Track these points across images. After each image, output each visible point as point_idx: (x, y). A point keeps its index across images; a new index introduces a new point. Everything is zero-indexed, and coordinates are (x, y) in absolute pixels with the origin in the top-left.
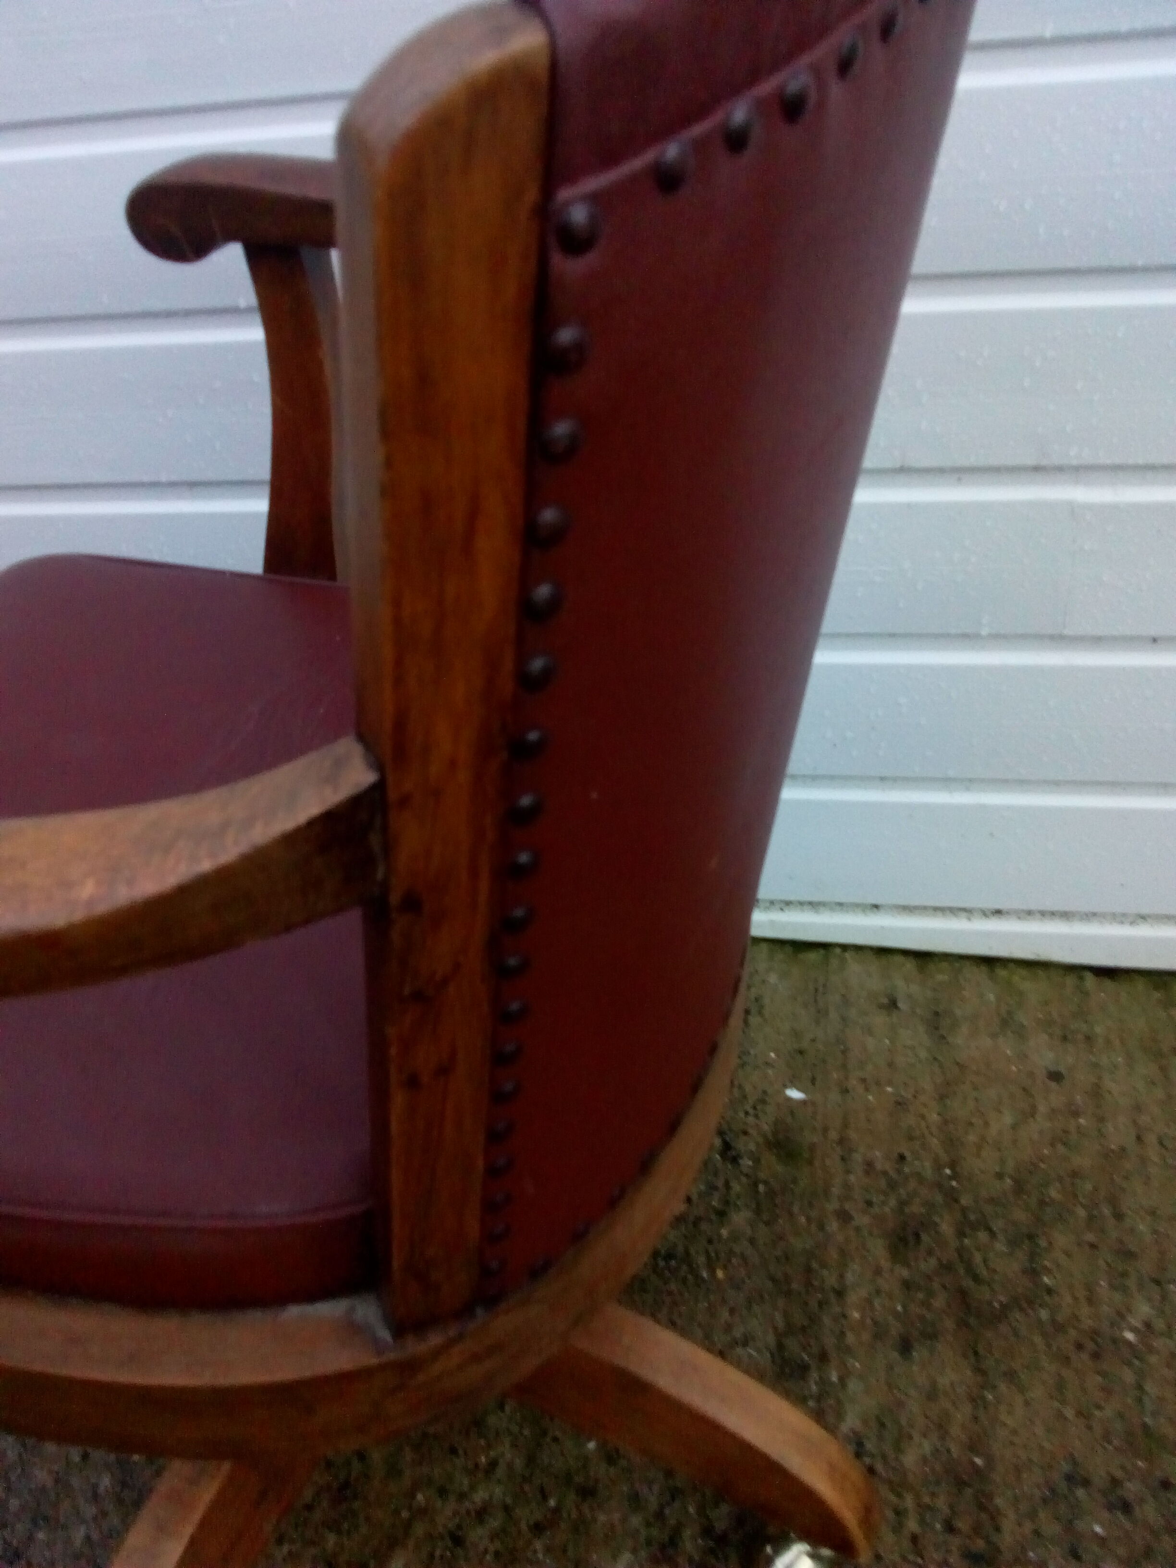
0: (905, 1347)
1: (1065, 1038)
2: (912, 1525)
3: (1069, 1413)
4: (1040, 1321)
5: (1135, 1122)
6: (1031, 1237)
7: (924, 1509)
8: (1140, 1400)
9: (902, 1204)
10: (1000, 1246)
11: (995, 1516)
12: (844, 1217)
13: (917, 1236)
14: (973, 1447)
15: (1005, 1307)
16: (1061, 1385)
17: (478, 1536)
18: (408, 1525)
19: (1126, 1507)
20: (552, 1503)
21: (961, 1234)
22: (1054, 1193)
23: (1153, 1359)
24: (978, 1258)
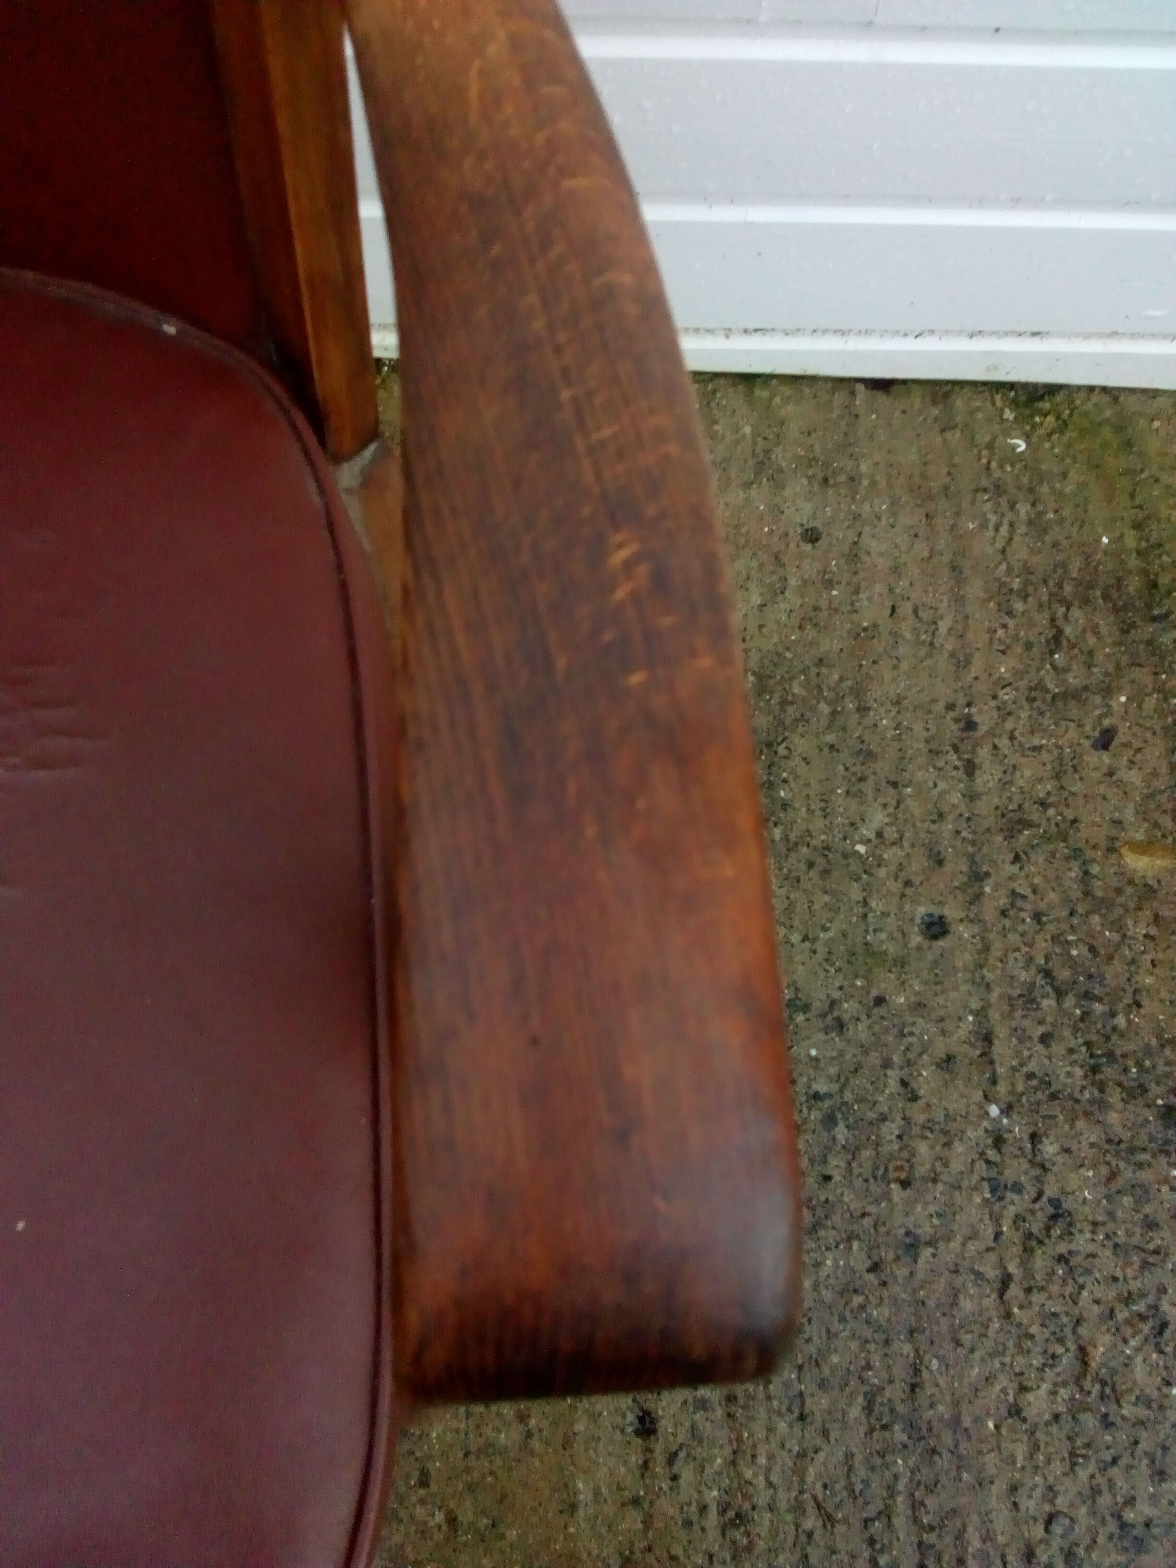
1: (825, 482)
4: (773, 842)
5: (891, 590)
6: (771, 746)
8: (865, 917)
19: (842, 1028)
22: (797, 687)
23: (882, 872)
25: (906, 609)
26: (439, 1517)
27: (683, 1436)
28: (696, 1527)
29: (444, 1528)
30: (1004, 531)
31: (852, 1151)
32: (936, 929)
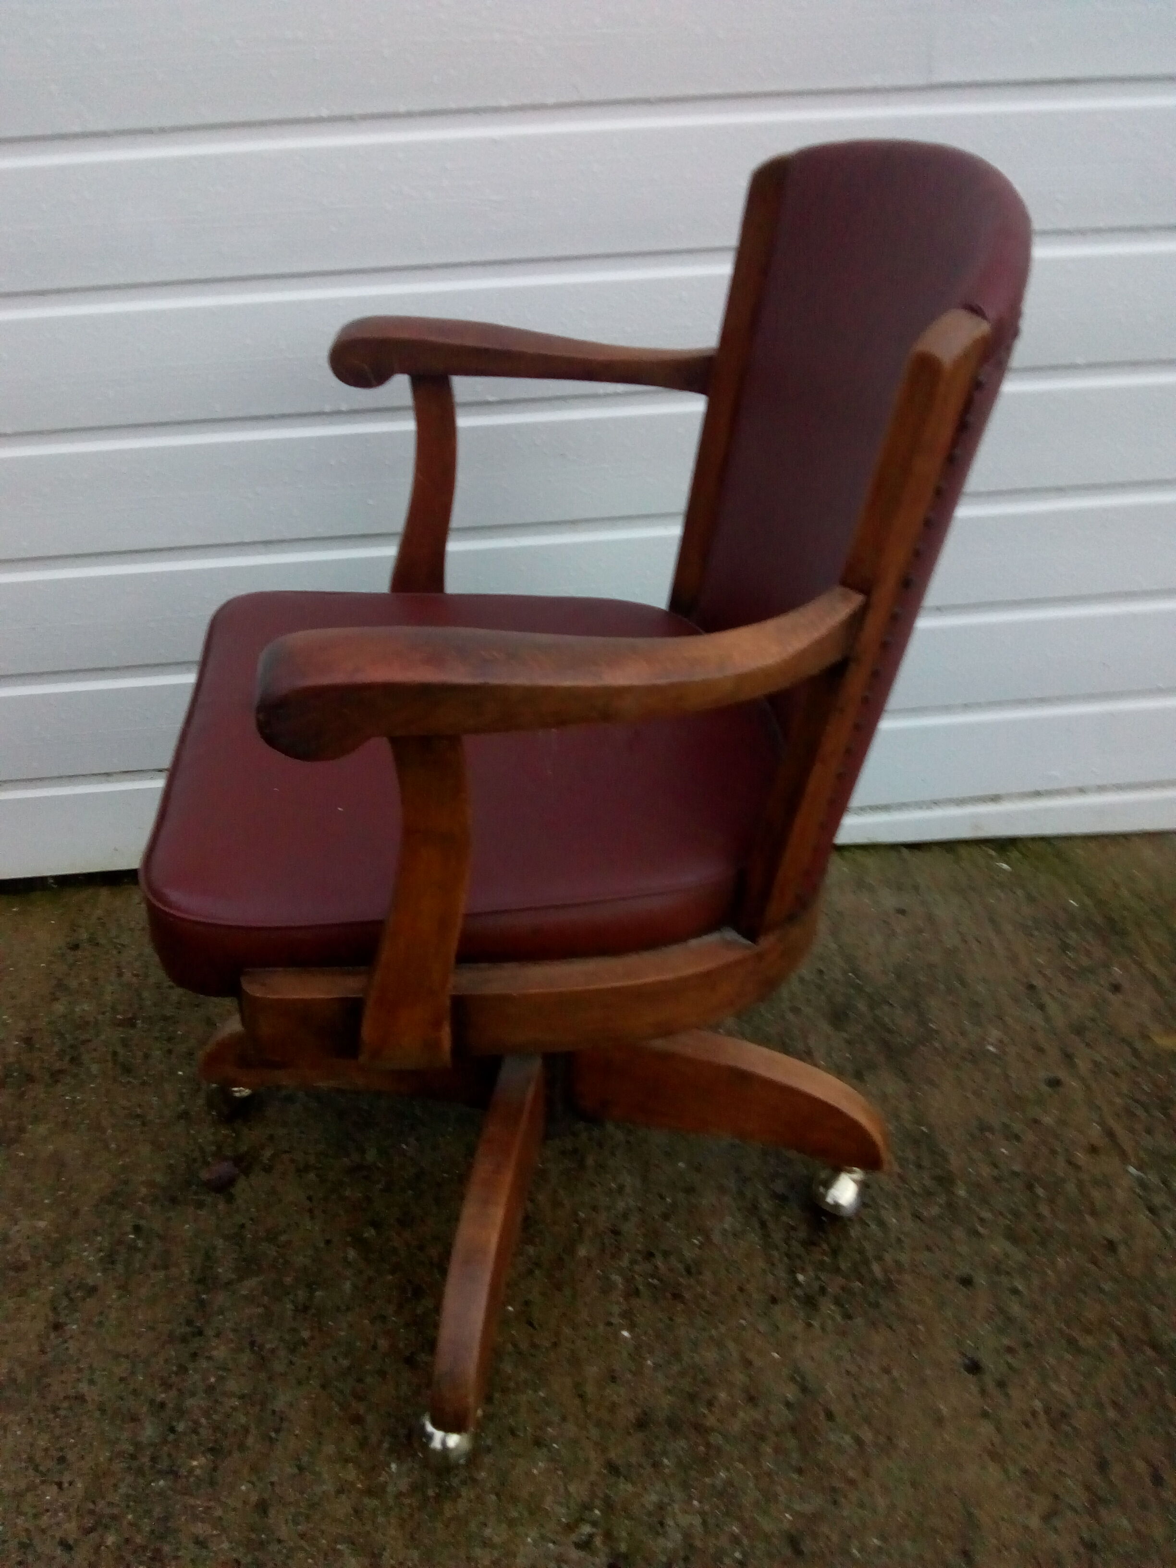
0: (860, 1074)
1: (899, 889)
3: (969, 1095)
4: (936, 1049)
5: (958, 932)
6: (916, 1004)
8: (1008, 1082)
9: (830, 997)
10: (899, 1011)
11: (944, 1157)
12: (796, 1010)
13: (845, 1014)
14: (918, 1122)
15: (912, 1044)
16: (960, 1081)
17: (629, 1228)
18: (580, 1230)
19: (1017, 1138)
20: (669, 1200)
21: (871, 1008)
22: (921, 978)
23: (1009, 1059)
24: (887, 1020)
25: (971, 939)
26: (848, 1439)
27: (1003, 1370)
28: (1033, 1426)
29: (854, 1445)
30: (1012, 901)
31: (1051, 1201)
32: (1055, 1083)
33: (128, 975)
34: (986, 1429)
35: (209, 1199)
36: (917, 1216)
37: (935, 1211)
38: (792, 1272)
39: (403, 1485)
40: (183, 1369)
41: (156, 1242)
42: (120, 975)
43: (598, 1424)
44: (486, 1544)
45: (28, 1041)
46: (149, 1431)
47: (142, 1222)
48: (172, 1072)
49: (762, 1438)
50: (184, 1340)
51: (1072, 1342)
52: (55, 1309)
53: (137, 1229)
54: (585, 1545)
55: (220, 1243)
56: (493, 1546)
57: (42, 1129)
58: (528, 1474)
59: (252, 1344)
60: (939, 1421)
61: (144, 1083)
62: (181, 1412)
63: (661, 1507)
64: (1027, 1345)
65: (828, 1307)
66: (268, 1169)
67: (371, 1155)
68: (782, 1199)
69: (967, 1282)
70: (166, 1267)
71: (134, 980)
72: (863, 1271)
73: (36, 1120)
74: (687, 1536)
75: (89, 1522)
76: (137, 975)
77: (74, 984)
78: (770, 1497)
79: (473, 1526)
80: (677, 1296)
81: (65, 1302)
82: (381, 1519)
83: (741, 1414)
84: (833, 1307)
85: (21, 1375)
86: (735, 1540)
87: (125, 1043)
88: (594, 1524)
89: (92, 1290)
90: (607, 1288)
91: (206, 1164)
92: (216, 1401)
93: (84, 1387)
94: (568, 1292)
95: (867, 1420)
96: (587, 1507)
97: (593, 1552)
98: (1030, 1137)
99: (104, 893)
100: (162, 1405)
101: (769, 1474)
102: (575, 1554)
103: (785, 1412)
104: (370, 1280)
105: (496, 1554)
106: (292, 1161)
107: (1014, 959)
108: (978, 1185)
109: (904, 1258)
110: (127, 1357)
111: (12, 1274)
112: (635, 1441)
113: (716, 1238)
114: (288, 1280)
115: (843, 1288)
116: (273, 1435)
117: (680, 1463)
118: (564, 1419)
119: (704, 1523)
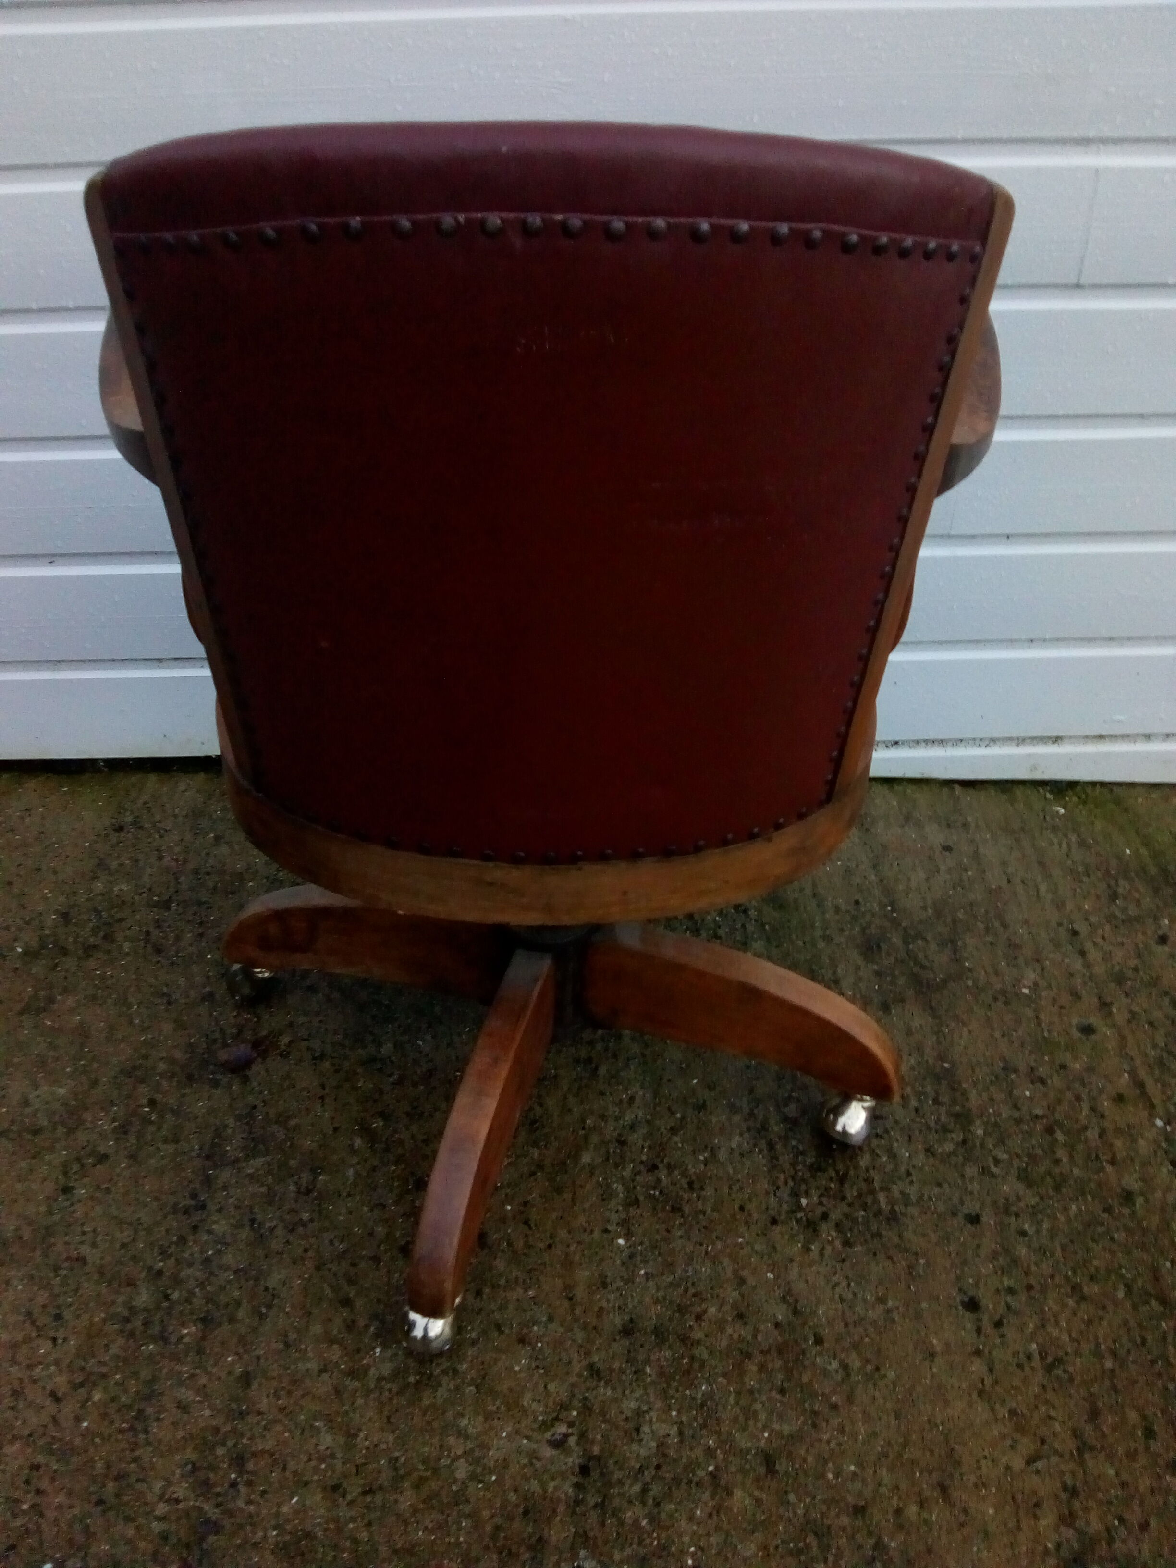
0: (886, 1007)
1: (949, 826)
2: (914, 1103)
4: (968, 987)
5: (1005, 873)
6: (953, 942)
7: (919, 1095)
8: (1039, 1024)
9: (863, 930)
10: (933, 946)
11: (964, 1093)
12: (828, 939)
13: (879, 947)
14: (941, 1058)
15: (944, 982)
16: (989, 1020)
17: (635, 1138)
18: (586, 1138)
19: (1042, 1081)
20: (678, 1115)
21: (906, 943)
22: (961, 915)
23: (1043, 1002)
24: (921, 956)
25: (1017, 880)
26: (835, 1365)
27: (1001, 1310)
28: (1027, 1369)
29: (840, 1371)
30: (1064, 846)
31: (1070, 1148)
32: (1088, 1030)
33: (167, 859)
34: (977, 1367)
35: (224, 1079)
36: (929, 1151)
37: (949, 1147)
38: (796, 1195)
39: (386, 1369)
40: (182, 1240)
41: (169, 1116)
42: (160, 858)
43: (585, 1327)
44: (463, 1434)
45: (65, 916)
46: (144, 1298)
47: (158, 1097)
48: (202, 955)
49: (749, 1356)
50: (186, 1212)
51: (1076, 1288)
52: (65, 1173)
53: (152, 1103)
54: (559, 1444)
55: (231, 1122)
56: (467, 1437)
57: (71, 1001)
58: (510, 1369)
59: (253, 1221)
60: (932, 1356)
61: (173, 964)
62: (177, 1281)
63: (639, 1413)
64: (1029, 1287)
65: (827, 1231)
66: (285, 1055)
67: (387, 1048)
68: (792, 1123)
69: (974, 1219)
70: (176, 1141)
71: (173, 864)
72: (869, 1200)
73: (65, 991)
74: (661, 1445)
75: (79, 1378)
76: (177, 860)
77: (114, 865)
78: (749, 1414)
79: (450, 1414)
80: (676, 1209)
81: (76, 1167)
82: (360, 1402)
83: (730, 1331)
84: (834, 1234)
85: (27, 1235)
86: (710, 1453)
87: (158, 924)
88: (571, 1425)
89: (103, 1158)
90: (607, 1195)
91: (225, 1045)
92: (212, 1273)
93: (85, 1250)
94: (567, 1196)
95: (856, 1346)
96: (564, 1407)
97: (568, 1452)
98: (1056, 1081)
99: (152, 780)
100: (160, 1273)
101: (751, 1392)
102: (548, 1452)
103: (776, 1332)
104: (374, 1169)
105: (470, 1445)
106: (308, 1048)
107: (1060, 905)
108: (996, 1125)
109: (913, 1191)
110: (130, 1224)
111: (29, 1137)
112: (620, 1346)
113: (722, 1155)
114: (292, 1163)
115: (846, 1216)
116: (264, 1310)
117: (661, 1373)
118: (551, 1319)
119: (681, 1433)
